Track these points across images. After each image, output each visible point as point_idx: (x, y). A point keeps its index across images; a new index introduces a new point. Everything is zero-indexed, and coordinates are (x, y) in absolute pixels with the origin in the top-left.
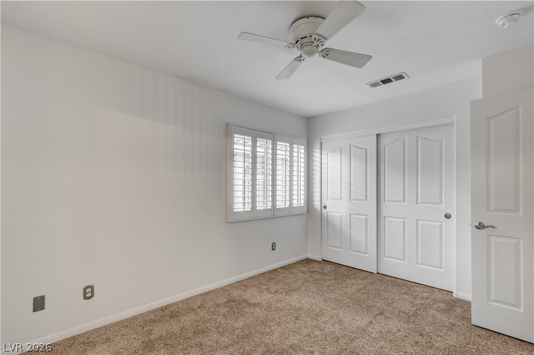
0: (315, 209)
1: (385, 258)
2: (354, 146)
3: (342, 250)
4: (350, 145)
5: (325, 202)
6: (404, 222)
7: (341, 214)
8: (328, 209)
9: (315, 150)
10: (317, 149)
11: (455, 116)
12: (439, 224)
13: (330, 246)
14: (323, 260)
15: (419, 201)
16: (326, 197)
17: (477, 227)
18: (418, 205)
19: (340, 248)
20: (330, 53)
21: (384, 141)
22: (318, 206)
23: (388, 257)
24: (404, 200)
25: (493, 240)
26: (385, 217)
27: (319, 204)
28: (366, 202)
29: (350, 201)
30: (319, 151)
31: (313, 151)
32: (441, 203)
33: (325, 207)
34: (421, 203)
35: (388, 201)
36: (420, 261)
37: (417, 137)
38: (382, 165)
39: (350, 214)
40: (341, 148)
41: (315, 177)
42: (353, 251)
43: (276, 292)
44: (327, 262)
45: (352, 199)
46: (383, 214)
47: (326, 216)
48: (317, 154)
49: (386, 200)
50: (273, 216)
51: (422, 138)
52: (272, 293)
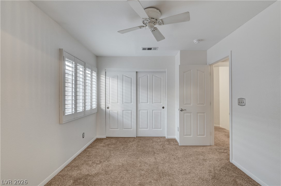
0: (102, 110)
1: (140, 129)
2: (125, 76)
3: (118, 130)
4: (123, 75)
5: (108, 105)
6: (148, 112)
7: (118, 111)
8: (110, 109)
9: (102, 76)
10: (104, 75)
11: (166, 69)
12: (160, 111)
13: (111, 129)
14: (106, 137)
15: (153, 102)
16: (109, 102)
17: (181, 111)
18: (153, 104)
19: (117, 129)
20: (156, 30)
21: (139, 75)
22: (104, 107)
23: (141, 128)
24: (147, 102)
25: (185, 114)
26: (139, 110)
27: (104, 106)
28: (131, 104)
29: (123, 103)
30: (104, 76)
31: (100, 76)
32: (161, 103)
33: (108, 108)
34: (154, 103)
35: (141, 103)
36: (153, 128)
37: (153, 75)
38: (138, 86)
39: (123, 110)
40: (118, 76)
41: (102, 91)
42: (125, 129)
43: (100, 162)
44: (110, 138)
45: (124, 103)
46: (139, 109)
47: (109, 113)
48: (103, 78)
49: (140, 102)
50: (85, 116)
51: (154, 76)
52: (99, 164)
